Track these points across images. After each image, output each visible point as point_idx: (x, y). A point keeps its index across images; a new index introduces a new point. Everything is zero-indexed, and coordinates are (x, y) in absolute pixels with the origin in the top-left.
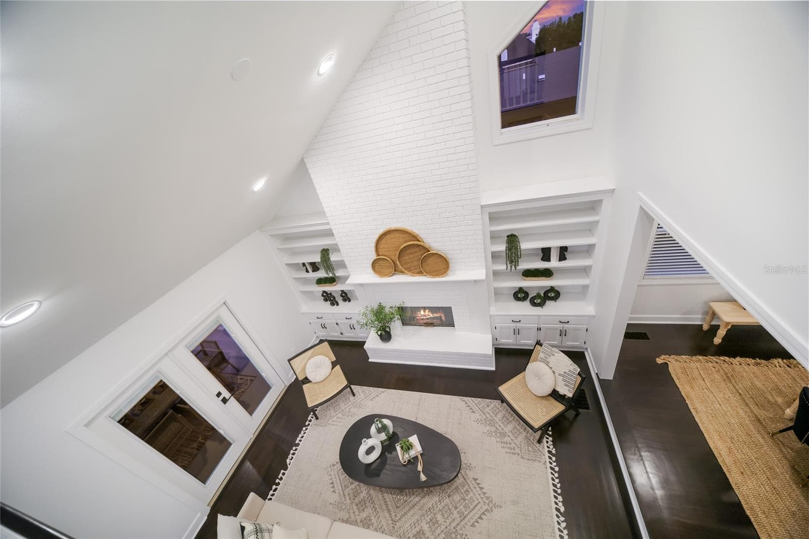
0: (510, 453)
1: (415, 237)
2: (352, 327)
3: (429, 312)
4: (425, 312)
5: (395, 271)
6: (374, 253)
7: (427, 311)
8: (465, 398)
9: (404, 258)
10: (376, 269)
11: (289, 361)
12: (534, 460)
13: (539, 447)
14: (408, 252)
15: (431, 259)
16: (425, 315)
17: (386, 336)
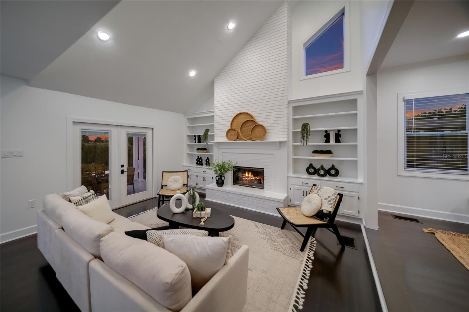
0: (274, 249)
1: (252, 117)
2: (204, 180)
3: (251, 174)
4: (248, 174)
5: (237, 138)
6: (230, 125)
7: (250, 174)
8: (256, 223)
9: (244, 129)
10: (228, 136)
11: (163, 172)
12: (293, 257)
13: (301, 253)
14: (246, 125)
15: (257, 129)
16: (248, 177)
17: (220, 183)
